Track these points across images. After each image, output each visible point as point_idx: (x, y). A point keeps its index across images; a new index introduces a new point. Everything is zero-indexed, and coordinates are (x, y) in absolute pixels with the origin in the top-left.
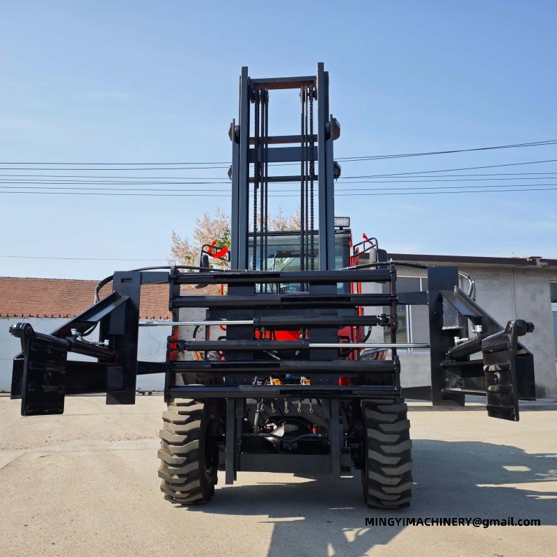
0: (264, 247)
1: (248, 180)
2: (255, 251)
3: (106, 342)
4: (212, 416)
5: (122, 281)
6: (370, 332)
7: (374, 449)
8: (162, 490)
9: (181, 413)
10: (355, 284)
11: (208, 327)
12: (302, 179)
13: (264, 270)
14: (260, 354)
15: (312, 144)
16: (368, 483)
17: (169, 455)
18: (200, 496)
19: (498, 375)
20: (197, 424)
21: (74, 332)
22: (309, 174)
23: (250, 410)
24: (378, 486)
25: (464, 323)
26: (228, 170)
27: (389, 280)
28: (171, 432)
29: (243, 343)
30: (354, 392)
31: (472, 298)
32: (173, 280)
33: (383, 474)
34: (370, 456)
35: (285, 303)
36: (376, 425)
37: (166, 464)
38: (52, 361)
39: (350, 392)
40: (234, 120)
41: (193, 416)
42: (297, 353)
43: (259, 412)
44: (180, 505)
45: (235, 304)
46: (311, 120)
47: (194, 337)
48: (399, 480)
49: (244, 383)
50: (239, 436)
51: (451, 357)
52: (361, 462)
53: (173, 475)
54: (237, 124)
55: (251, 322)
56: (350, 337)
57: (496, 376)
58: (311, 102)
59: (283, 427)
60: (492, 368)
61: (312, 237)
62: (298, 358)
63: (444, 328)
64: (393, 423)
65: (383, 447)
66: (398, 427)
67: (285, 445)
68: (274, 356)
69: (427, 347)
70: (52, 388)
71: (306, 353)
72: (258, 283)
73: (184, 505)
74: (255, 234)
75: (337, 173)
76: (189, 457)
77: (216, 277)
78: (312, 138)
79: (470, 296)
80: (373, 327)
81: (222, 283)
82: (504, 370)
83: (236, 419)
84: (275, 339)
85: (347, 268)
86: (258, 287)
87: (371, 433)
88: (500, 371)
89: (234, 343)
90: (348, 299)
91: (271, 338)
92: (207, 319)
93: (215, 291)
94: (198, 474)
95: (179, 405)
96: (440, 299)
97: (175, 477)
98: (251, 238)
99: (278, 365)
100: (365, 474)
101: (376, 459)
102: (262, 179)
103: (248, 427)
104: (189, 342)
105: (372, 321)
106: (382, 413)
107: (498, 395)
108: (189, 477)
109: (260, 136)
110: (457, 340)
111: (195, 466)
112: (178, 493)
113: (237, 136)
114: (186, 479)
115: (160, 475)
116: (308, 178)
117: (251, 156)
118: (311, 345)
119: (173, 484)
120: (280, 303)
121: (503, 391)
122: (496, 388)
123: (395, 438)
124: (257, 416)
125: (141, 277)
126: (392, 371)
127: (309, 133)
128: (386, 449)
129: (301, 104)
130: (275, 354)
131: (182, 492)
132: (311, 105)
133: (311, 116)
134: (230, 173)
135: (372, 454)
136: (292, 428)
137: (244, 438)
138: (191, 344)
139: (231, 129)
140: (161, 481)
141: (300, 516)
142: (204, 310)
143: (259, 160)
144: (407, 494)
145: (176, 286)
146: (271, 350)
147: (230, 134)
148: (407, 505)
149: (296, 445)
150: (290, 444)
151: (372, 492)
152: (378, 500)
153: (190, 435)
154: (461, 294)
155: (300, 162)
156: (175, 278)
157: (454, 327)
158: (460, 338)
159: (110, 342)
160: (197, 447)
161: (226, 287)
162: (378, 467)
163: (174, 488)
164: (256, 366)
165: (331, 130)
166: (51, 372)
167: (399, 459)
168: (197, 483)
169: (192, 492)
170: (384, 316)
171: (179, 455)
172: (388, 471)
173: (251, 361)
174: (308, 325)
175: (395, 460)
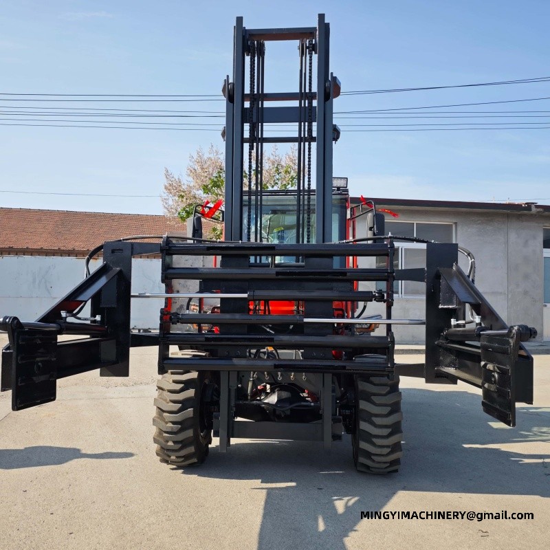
0: (259, 207)
1: (243, 141)
2: (249, 212)
3: (98, 318)
4: (207, 381)
5: (113, 251)
6: (365, 307)
7: (365, 421)
8: (158, 454)
9: (176, 382)
10: (351, 258)
11: (201, 300)
12: (299, 140)
13: (258, 241)
14: (254, 328)
15: (310, 103)
16: (357, 452)
17: (164, 423)
18: (195, 460)
19: (496, 375)
20: (191, 393)
21: (63, 314)
22: (306, 136)
23: (243, 376)
24: (368, 455)
25: (462, 304)
26: (220, 133)
27: (387, 255)
28: (165, 400)
29: (237, 317)
30: (347, 368)
31: (471, 279)
32: (165, 251)
33: (374, 444)
34: (361, 428)
35: (280, 277)
36: (368, 397)
37: (161, 432)
38: (41, 350)
39: (344, 367)
40: (228, 76)
41: (188, 384)
42: (291, 327)
43: (253, 381)
44: (175, 467)
45: (230, 277)
46: (310, 77)
47: (188, 308)
48: (389, 450)
49: (238, 357)
50: (233, 404)
51: (446, 338)
52: (352, 429)
53: (168, 442)
54: (231, 81)
55: (245, 295)
56: (344, 308)
57: (494, 376)
58: (311, 57)
59: (276, 393)
60: (490, 367)
62: (293, 332)
63: (440, 307)
64: (385, 395)
65: (374, 419)
66: (390, 399)
67: (277, 412)
68: (268, 330)
69: (423, 323)
70: (42, 378)
71: (300, 328)
72: (252, 255)
73: (179, 468)
74: (250, 193)
75: (336, 134)
76: (183, 425)
77: (209, 248)
78: (311, 96)
79: (469, 276)
80: (368, 302)
81: (216, 255)
82: (503, 373)
83: (229, 390)
84: (269, 313)
85: (344, 241)
86: (252, 259)
87: (363, 405)
88: (498, 373)
89: (227, 316)
90: (344, 274)
91: (265, 313)
92: (201, 291)
93: (211, 263)
94: (194, 441)
95: (172, 373)
96: (438, 276)
97: (170, 443)
98: (245, 198)
99: (272, 340)
100: (355, 443)
101: (367, 430)
102: (257, 139)
103: (241, 393)
104: (182, 315)
105: (368, 297)
106: (375, 385)
107: (495, 395)
108: (184, 444)
109: (256, 92)
110: (453, 322)
111: (190, 433)
112: (173, 458)
113: (232, 93)
114: (180, 445)
115: (156, 441)
116: (305, 140)
117: (246, 116)
118: (306, 320)
119: (168, 450)
120: (274, 277)
121: (501, 393)
122: (493, 388)
123: (386, 410)
124: (250, 384)
125: (132, 248)
126: (386, 347)
127: (307, 91)
128: (378, 421)
129: (300, 58)
130: (269, 327)
131: (177, 457)
132: (311, 60)
133: (310, 73)
134: (223, 135)
135: (364, 426)
136: (285, 394)
137: (237, 406)
138: (184, 317)
139: (225, 85)
140: (155, 447)
141: (291, 481)
142: (198, 282)
143: (254, 120)
144: (397, 462)
145: (168, 259)
146: (265, 325)
147: (224, 90)
148: (396, 471)
149: (288, 413)
150: (283, 411)
151: (362, 460)
152: (368, 467)
153: (185, 404)
154: (460, 272)
155: (297, 124)
156: (168, 249)
157: (451, 307)
158: (457, 321)
159: (102, 318)
160: (192, 415)
161: (219, 258)
162: (369, 438)
163: (169, 453)
164: (250, 340)
165: (330, 89)
166: (41, 361)
167: (390, 430)
168: (191, 449)
169: (186, 457)
170: (380, 292)
171: (174, 423)
172: (378, 441)
173: (245, 334)
174: (302, 300)
175: (386, 432)
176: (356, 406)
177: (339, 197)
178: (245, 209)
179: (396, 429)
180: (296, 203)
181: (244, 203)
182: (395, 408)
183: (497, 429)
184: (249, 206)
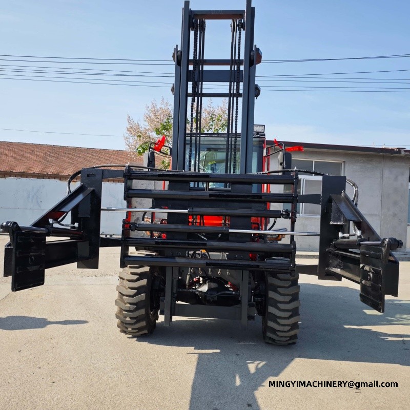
0: (198, 145)
1: (187, 95)
2: (191, 149)
3: (76, 225)
4: (156, 274)
5: (88, 176)
6: (275, 222)
7: (272, 306)
8: (118, 327)
9: (133, 274)
10: (265, 185)
11: (153, 214)
12: (230, 95)
13: (197, 171)
14: (192, 235)
15: (239, 68)
16: (266, 329)
17: (123, 304)
18: (146, 332)
19: (371, 275)
20: (144, 282)
21: (51, 221)
22: (235, 92)
23: (183, 271)
24: (274, 331)
25: (348, 221)
26: (170, 88)
27: (293, 184)
28: (125, 287)
29: (180, 227)
30: (260, 267)
31: (355, 203)
32: (127, 177)
33: (278, 323)
34: (269, 311)
35: (212, 198)
36: (275, 289)
37: (121, 310)
38: (34, 247)
39: (258, 266)
40: (177, 46)
41: (142, 276)
42: (220, 235)
43: (190, 274)
44: (131, 336)
45: (175, 197)
46: (239, 48)
47: (143, 220)
48: (289, 328)
49: (179, 256)
50: (175, 291)
51: (335, 246)
52: (263, 311)
53: (126, 317)
54: (179, 49)
55: (186, 211)
56: (259, 223)
57: (369, 275)
58: (240, 33)
59: (207, 284)
60: (367, 268)
61: (236, 140)
62: (221, 240)
63: (331, 223)
64: (288, 287)
65: (279, 305)
66: (291, 291)
67: (208, 298)
68: (202, 237)
69: (318, 235)
70: (35, 268)
71: (226, 237)
72: (192, 181)
73: (134, 337)
74: (191, 135)
75: (257, 92)
76: (138, 306)
77: (160, 175)
78: (239, 62)
79: (353, 201)
80: (278, 219)
81: (165, 180)
82: (376, 273)
83: (173, 280)
84: (204, 224)
85: (261, 173)
86: (192, 185)
87: (271, 294)
88: (372, 273)
89: (172, 226)
90: (260, 197)
91: (200, 224)
92: (153, 207)
93: (161, 186)
94: (146, 317)
95: (130, 267)
96: (330, 201)
97: (128, 319)
98: (188, 138)
99: (205, 244)
100: (265, 322)
101: (273, 313)
102: (198, 94)
103: (181, 284)
104: (139, 224)
105: (277, 214)
106: (280, 280)
107: (370, 289)
108: (138, 319)
109: (198, 58)
110: (340, 235)
111: (142, 312)
112: (130, 329)
113: (180, 59)
114: (135, 320)
115: (117, 317)
116: (234, 95)
117: (190, 76)
118: (231, 231)
119: (126, 324)
120: (208, 198)
121: (374, 287)
122: (368, 284)
123: (288, 299)
124: (188, 277)
125: (103, 174)
126: (290, 252)
127: (237, 58)
128: (281, 306)
129: (231, 33)
130: (203, 235)
131: (133, 329)
132: (240, 35)
133: (239, 45)
134: (172, 90)
135: (271, 310)
136: (214, 285)
137: (178, 292)
138: (140, 226)
139: (174, 52)
140: (117, 321)
141: (217, 349)
142: (150, 200)
143: (196, 80)
144: (295, 337)
145: (129, 182)
146: (200, 233)
147: (174, 56)
148: (294, 343)
149: (216, 299)
150: (212, 298)
151: (269, 334)
152: (273, 340)
153: (139, 290)
154: (347, 198)
155: (228, 83)
156: (129, 175)
157: (339, 223)
158: (343, 234)
159: (79, 225)
160: (144, 298)
161: (167, 183)
162: (275, 318)
163: (127, 326)
164: (189, 244)
165: (254, 57)
166: (34, 256)
167: (290, 313)
168: (144, 324)
169: (140, 329)
170: (287, 211)
171: (131, 304)
172: (282, 321)
173: (185, 240)
174: (228, 215)
175: (287, 314)
176: (266, 295)
177: (258, 139)
178: (188, 147)
179: (295, 312)
180: (225, 143)
181: (187, 142)
182: (295, 297)
183: (369, 315)
184: (191, 144)
